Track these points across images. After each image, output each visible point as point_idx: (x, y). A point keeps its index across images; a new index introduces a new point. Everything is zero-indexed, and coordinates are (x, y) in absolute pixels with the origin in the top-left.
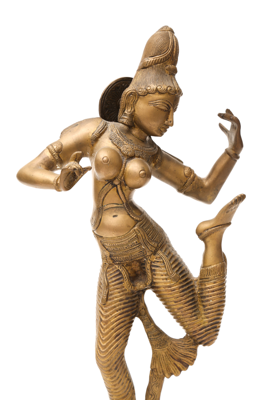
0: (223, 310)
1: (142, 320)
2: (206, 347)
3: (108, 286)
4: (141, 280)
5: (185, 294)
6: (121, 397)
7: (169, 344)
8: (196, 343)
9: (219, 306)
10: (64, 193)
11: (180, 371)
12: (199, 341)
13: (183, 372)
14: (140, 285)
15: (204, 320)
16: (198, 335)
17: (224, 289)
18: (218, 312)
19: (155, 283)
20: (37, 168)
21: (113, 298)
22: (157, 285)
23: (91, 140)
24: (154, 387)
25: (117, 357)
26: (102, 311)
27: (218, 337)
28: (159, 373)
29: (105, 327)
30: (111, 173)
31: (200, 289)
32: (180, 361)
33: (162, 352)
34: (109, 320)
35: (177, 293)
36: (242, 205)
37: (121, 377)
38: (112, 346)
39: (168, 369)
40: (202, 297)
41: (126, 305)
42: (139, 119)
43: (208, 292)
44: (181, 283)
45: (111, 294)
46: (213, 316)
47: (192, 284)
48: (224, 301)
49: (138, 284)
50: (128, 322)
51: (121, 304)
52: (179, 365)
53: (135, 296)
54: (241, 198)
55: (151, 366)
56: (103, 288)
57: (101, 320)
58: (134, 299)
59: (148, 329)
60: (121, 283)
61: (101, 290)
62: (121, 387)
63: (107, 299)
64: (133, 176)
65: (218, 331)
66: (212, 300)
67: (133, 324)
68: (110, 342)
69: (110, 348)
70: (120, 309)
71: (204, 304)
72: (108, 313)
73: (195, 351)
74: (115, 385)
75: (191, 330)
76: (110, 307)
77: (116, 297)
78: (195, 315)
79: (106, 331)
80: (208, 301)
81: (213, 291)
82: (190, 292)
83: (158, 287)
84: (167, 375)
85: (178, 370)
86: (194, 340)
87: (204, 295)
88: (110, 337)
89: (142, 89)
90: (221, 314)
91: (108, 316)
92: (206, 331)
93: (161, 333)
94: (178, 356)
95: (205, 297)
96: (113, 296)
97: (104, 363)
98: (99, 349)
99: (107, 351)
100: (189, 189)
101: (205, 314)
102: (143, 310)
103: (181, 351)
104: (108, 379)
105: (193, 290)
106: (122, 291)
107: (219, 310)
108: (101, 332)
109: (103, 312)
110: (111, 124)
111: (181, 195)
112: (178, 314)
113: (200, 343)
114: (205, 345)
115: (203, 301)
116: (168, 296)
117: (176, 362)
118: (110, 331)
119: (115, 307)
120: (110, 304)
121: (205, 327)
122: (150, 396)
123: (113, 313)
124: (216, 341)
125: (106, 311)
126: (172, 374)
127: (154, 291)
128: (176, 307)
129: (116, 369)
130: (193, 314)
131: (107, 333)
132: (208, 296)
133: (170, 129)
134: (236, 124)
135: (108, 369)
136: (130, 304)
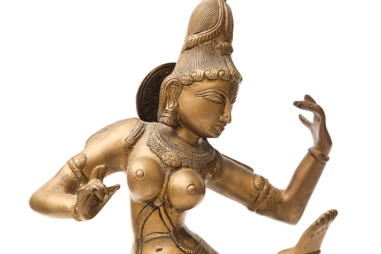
10: (86, 223)
111: (254, 215)
133: (227, 127)
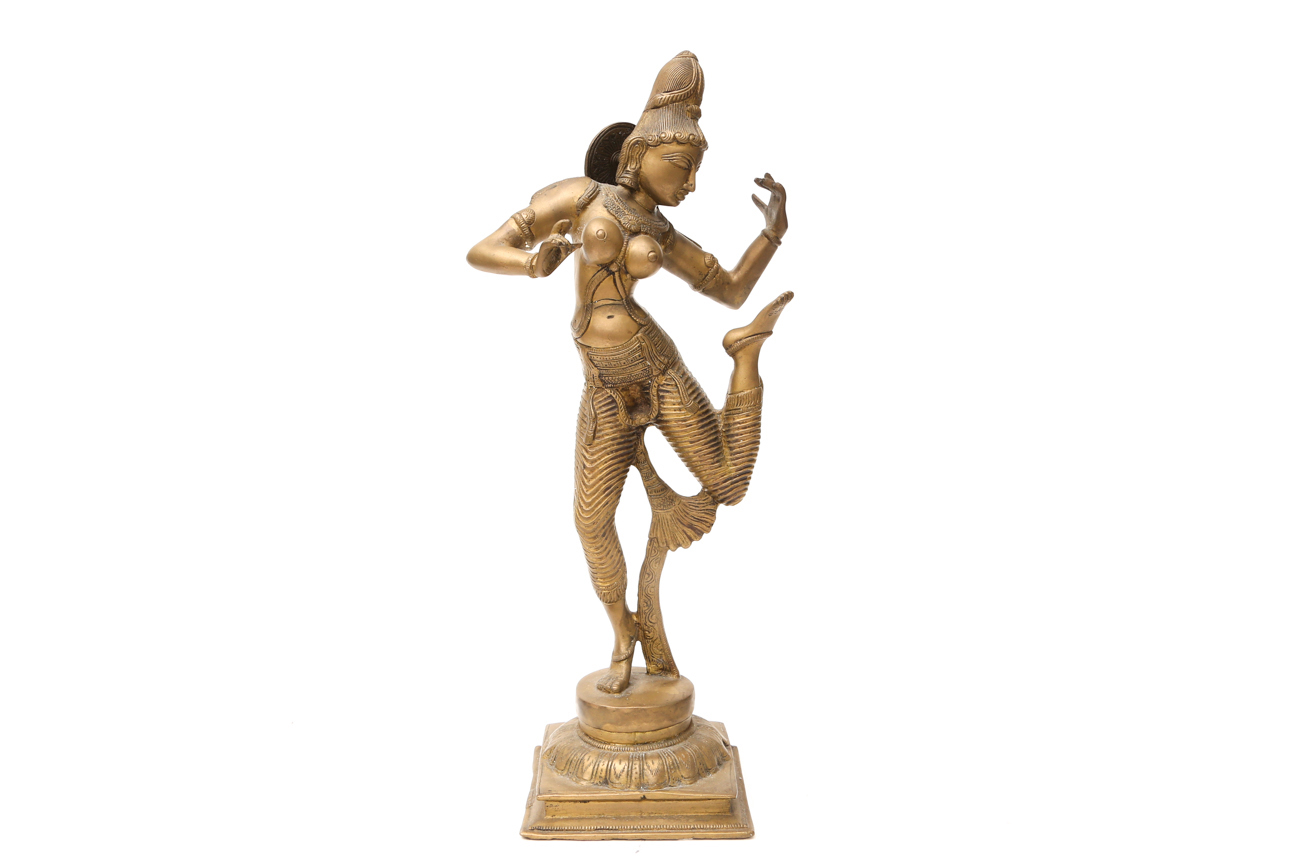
0: (756, 455)
1: (640, 470)
2: (730, 507)
3: (595, 418)
4: (642, 411)
5: (705, 432)
6: (608, 575)
7: (677, 503)
8: (716, 502)
9: (752, 449)
11: (691, 540)
12: (721, 497)
13: (694, 543)
14: (641, 419)
15: (731, 468)
16: (721, 489)
17: (759, 425)
18: (751, 457)
19: (662, 415)
20: (498, 244)
21: (603, 436)
22: (666, 418)
23: (577, 207)
24: (653, 563)
25: (606, 520)
26: (585, 454)
27: (747, 493)
28: (661, 544)
29: (590, 476)
30: (607, 255)
31: (725, 425)
32: (691, 527)
33: (667, 514)
34: (596, 467)
35: (693, 429)
36: (789, 306)
37: (609, 547)
38: (599, 503)
39: (674, 539)
40: (728, 436)
41: (621, 446)
42: (646, 179)
43: (738, 429)
44: (700, 415)
45: (600, 431)
46: (743, 462)
47: (714, 418)
48: (758, 443)
49: (639, 417)
50: (622, 470)
51: (613, 445)
52: (690, 532)
53: (633, 434)
54: (788, 297)
55: (650, 534)
56: (588, 422)
57: (585, 467)
58: (631, 438)
59: (649, 483)
60: (614, 414)
61: (584, 425)
62: (610, 562)
63: (594, 438)
64: (639, 260)
65: (748, 484)
66: (743, 440)
67: (628, 474)
68: (596, 498)
69: (596, 506)
70: (612, 452)
71: (731, 445)
72: (595, 457)
73: (713, 513)
74: (601, 559)
75: (711, 482)
76: (597, 448)
77: (607, 435)
78: (717, 462)
79: (592, 482)
80: (737, 441)
81: (745, 428)
82: (712, 429)
83: (667, 421)
84: (671, 546)
85: (687, 540)
86: (714, 498)
87: (732, 432)
88: (597, 490)
89: (653, 136)
90: (754, 461)
91: (596, 461)
92: (732, 484)
93: (665, 488)
94: (688, 520)
95: (733, 436)
96: (603, 432)
97: (588, 526)
98: (581, 507)
99: (593, 510)
100: (710, 285)
101: (732, 460)
102: (642, 455)
103: (694, 513)
104: (592, 550)
105: (716, 427)
106: (616, 426)
107: (751, 455)
108: (584, 484)
109: (587, 456)
110: (604, 187)
112: (694, 459)
113: (722, 501)
114: (728, 504)
115: (729, 442)
116: (682, 434)
117: (686, 529)
118: (597, 482)
119: (605, 448)
120: (598, 444)
121: (731, 478)
122: (647, 576)
123: (602, 456)
124: (744, 498)
125: (592, 454)
126: (679, 545)
127: (660, 428)
128: (691, 449)
129: (603, 536)
130: (716, 459)
131: (594, 485)
132: (737, 435)
134: (779, 194)
135: (593, 535)
136: (626, 445)
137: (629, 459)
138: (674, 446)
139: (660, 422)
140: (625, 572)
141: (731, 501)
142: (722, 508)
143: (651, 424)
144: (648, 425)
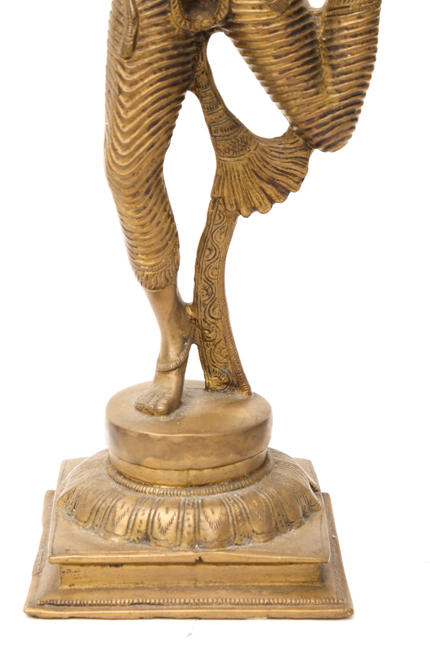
0: (369, 77)
1: (200, 98)
2: (328, 153)
3: (136, 19)
4: (204, 9)
5: (297, 41)
6: (153, 249)
7: (252, 148)
8: (309, 146)
9: (364, 68)
11: (272, 202)
12: (317, 140)
13: (275, 205)
14: (203, 21)
15: (333, 98)
16: (317, 127)
17: (375, 31)
18: (361, 81)
19: (234, 15)
21: (147, 45)
22: (239, 20)
24: (217, 235)
25: (152, 169)
26: (121, 72)
27: (354, 133)
28: (228, 207)
29: (128, 105)
31: (326, 32)
32: (272, 182)
33: (237, 164)
34: (138, 92)
35: (280, 37)
37: (155, 209)
38: (141, 145)
39: (248, 199)
40: (329, 49)
41: (173, 61)
43: (345, 37)
44: (289, 16)
45: (144, 37)
46: (351, 87)
47: (311, 20)
48: (373, 58)
49: (200, 17)
50: (174, 97)
51: (162, 59)
52: (271, 190)
53: (191, 44)
55: (213, 192)
56: (125, 24)
57: (120, 91)
58: (189, 50)
59: (211, 116)
60: (164, 13)
61: (120, 28)
62: (156, 230)
63: (134, 47)
65: (356, 120)
66: (351, 54)
67: (183, 103)
68: (137, 138)
69: (137, 149)
70: (160, 70)
71: (334, 62)
72: (136, 77)
73: (304, 163)
74: (143, 226)
75: (303, 117)
76: (139, 63)
77: (153, 43)
78: (313, 87)
79: (131, 113)
80: (343, 55)
81: (355, 35)
82: (306, 37)
83: (241, 25)
84: (243, 210)
85: (267, 201)
86: (306, 140)
87: (335, 43)
88: (138, 126)
90: (366, 86)
91: (135, 82)
92: (333, 119)
93: (236, 125)
94: (268, 173)
95: (337, 47)
96: (147, 40)
97: (125, 178)
98: (115, 150)
99: (131, 154)
101: (334, 84)
102: (204, 76)
103: (277, 162)
104: (130, 213)
105: (313, 34)
106: (167, 31)
107: (363, 77)
108: (120, 117)
109: (124, 74)
112: (280, 82)
113: (317, 146)
114: (325, 150)
115: (331, 57)
116: (262, 45)
117: (264, 185)
118: (138, 114)
119: (150, 64)
120: (140, 58)
121: (331, 112)
122: (207, 252)
123: (146, 76)
124: (350, 142)
125: (132, 73)
126: (254, 209)
127: (230, 35)
128: (276, 67)
129: (147, 192)
130: (311, 83)
131: (133, 118)
132: (343, 46)
135: (132, 191)
136: (180, 60)
137: (185, 81)
138: (250, 62)
139: (231, 26)
140: (177, 245)
141: (331, 145)
142: (317, 155)
143: (218, 29)
144: (212, 31)
